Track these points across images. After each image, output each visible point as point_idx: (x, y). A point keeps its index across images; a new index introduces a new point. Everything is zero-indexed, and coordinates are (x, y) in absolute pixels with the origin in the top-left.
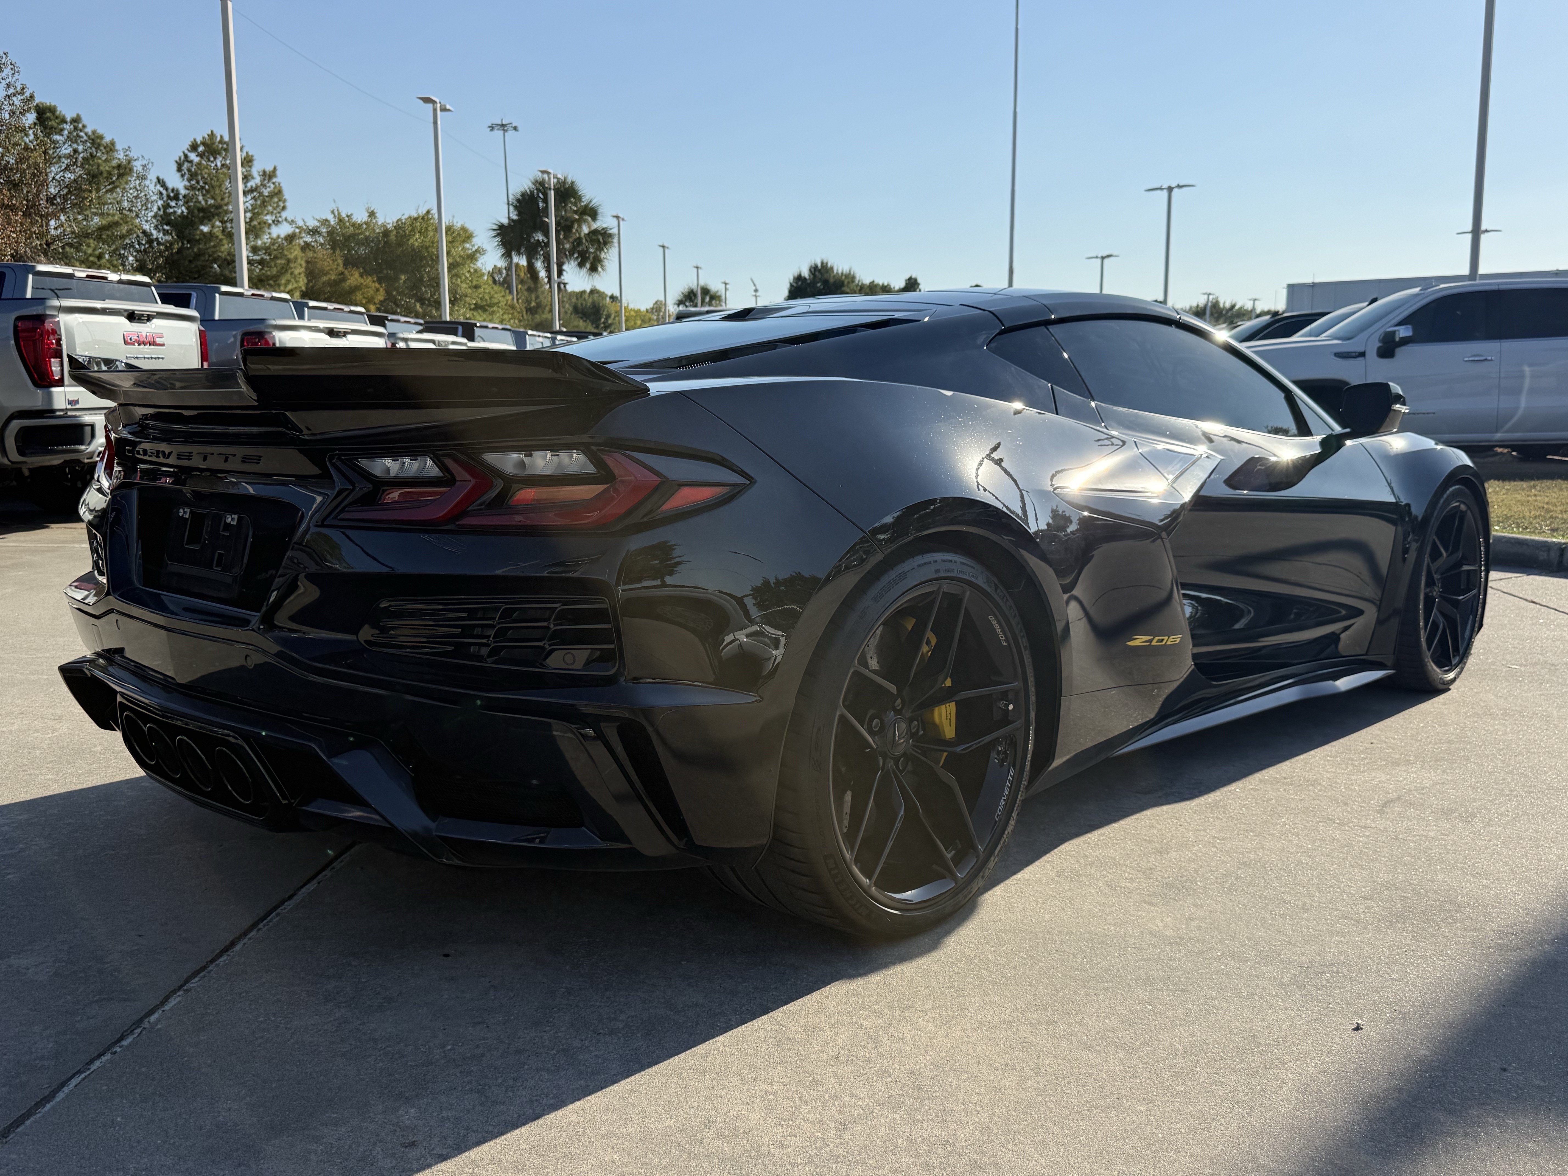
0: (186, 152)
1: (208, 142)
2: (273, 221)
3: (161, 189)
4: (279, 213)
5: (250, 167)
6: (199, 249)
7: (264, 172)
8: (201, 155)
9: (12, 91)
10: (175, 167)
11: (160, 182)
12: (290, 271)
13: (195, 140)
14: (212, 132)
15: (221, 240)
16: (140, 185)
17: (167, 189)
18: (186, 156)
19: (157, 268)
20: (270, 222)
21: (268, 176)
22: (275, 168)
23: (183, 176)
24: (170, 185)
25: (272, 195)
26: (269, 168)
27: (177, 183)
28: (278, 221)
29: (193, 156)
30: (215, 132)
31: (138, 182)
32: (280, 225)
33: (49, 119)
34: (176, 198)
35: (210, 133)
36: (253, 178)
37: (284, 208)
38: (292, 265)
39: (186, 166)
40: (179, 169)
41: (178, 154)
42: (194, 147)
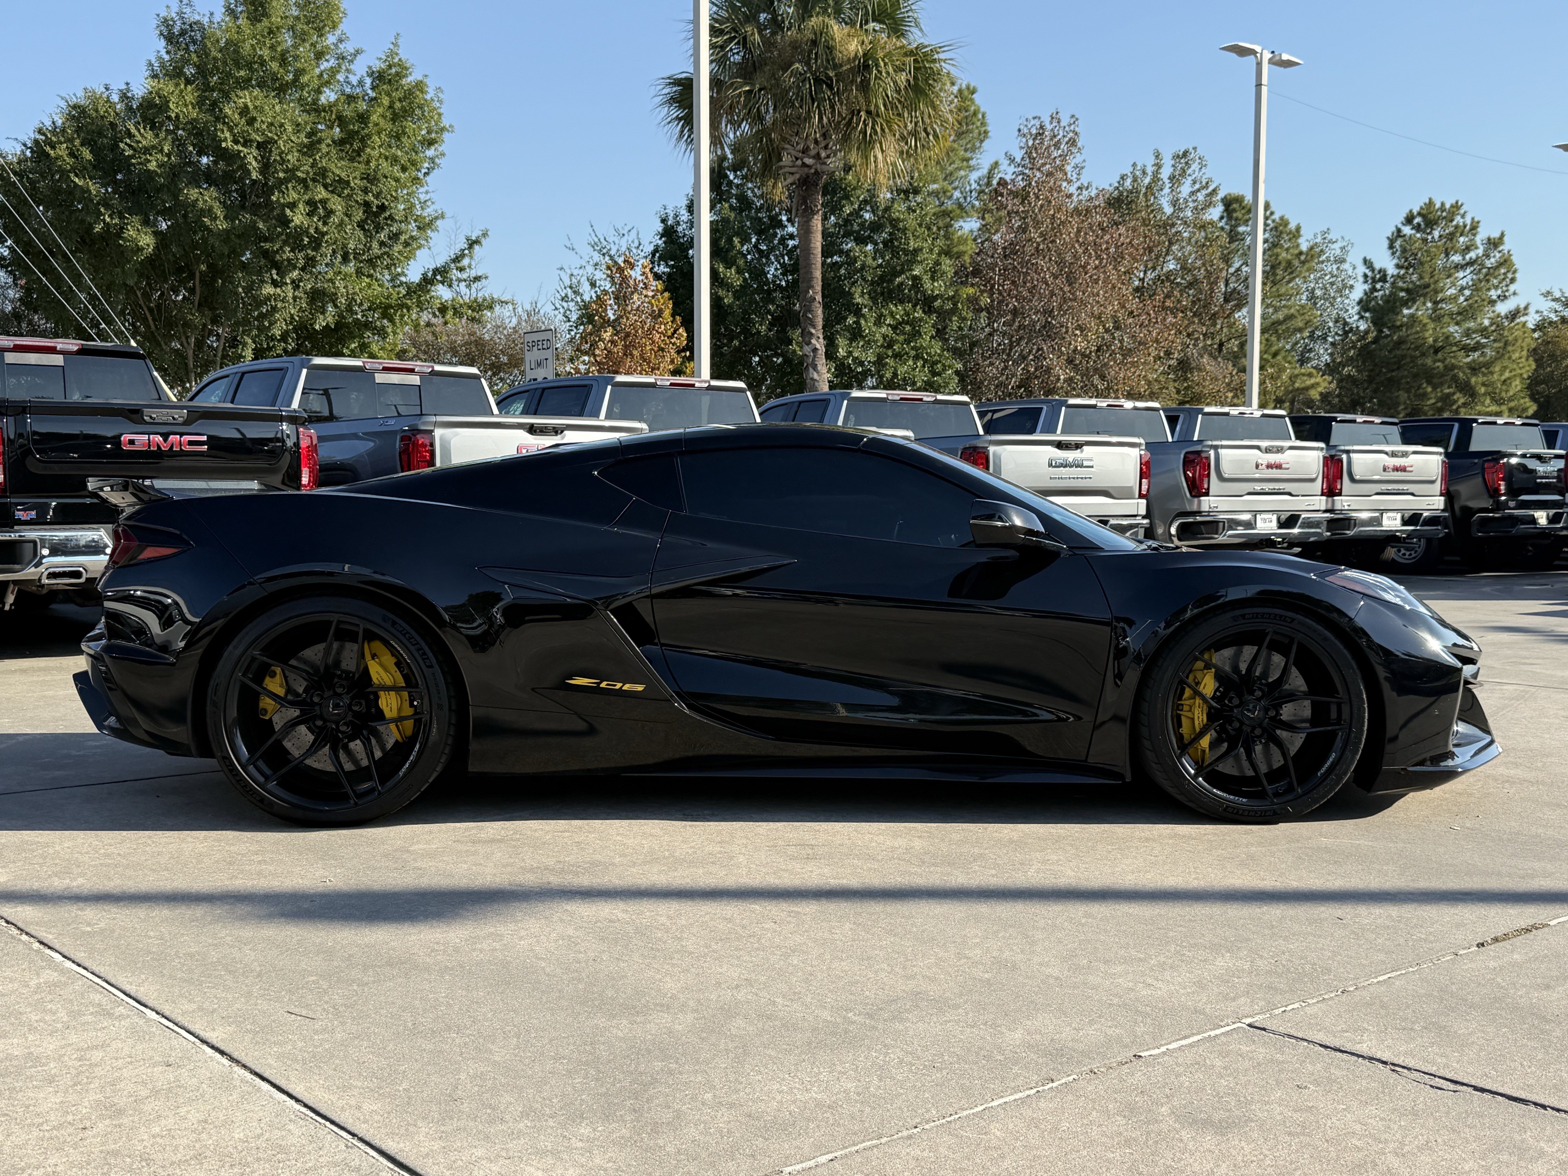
0: (1400, 226)
1: (1424, 212)
2: (1499, 297)
3: (1367, 271)
4: (1507, 286)
5: (1474, 235)
6: (1399, 336)
7: (1489, 239)
8: (1418, 228)
9: (1197, 186)
10: (1386, 243)
11: (1367, 263)
12: (1507, 356)
13: (1411, 211)
14: (1430, 199)
15: (1425, 325)
16: (1338, 268)
17: (1373, 270)
18: (1399, 230)
19: (1347, 360)
20: (1494, 297)
21: (1494, 244)
22: (1502, 235)
23: (1393, 254)
24: (1377, 266)
25: (1500, 265)
26: (1495, 235)
27: (1387, 263)
28: (1505, 296)
29: (1407, 230)
30: (1434, 199)
31: (1335, 267)
32: (1506, 302)
33: (1235, 210)
34: (1384, 279)
35: (1427, 201)
36: (1477, 248)
37: (1513, 280)
38: (1510, 348)
39: (1398, 244)
40: (1391, 247)
41: (1390, 231)
42: (1409, 220)
